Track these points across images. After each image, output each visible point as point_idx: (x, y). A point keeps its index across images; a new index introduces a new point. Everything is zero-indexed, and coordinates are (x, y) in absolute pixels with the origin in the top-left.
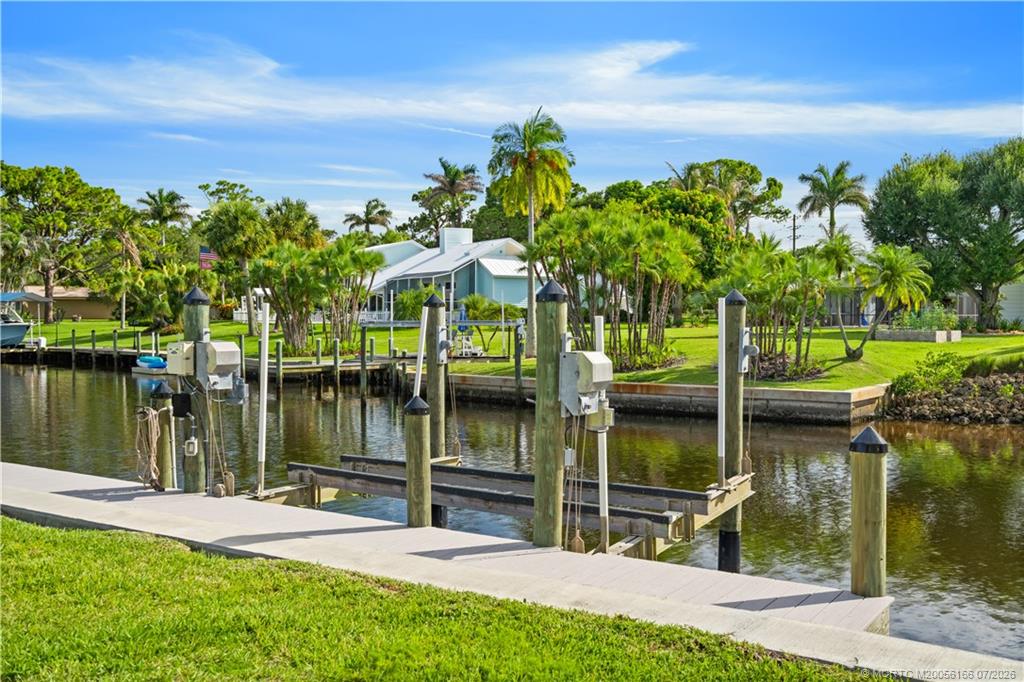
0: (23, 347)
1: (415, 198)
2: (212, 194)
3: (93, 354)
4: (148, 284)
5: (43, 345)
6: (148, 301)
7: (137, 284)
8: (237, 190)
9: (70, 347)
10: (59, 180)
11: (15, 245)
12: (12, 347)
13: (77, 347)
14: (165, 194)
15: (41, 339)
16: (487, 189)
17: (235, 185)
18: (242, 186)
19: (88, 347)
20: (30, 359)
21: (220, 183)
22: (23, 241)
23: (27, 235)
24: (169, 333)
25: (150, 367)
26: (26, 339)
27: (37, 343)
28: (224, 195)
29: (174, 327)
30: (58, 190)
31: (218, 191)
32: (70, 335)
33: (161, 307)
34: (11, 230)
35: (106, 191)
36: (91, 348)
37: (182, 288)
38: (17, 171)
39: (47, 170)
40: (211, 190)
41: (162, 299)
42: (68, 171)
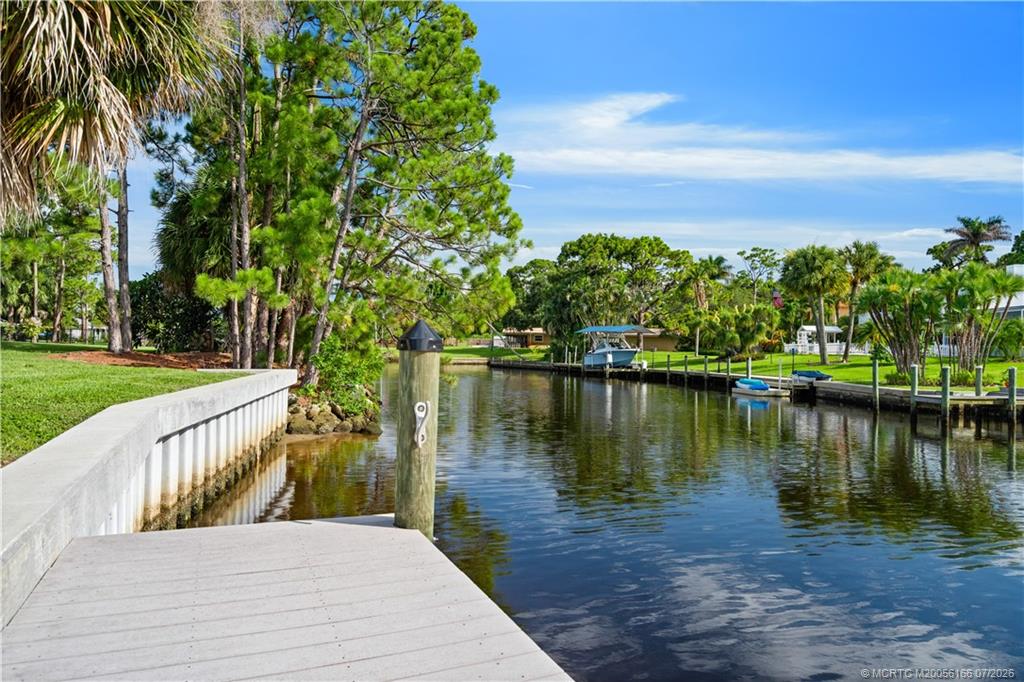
0: (631, 367)
1: (930, 251)
2: (747, 258)
3: (686, 375)
4: (722, 320)
5: (645, 366)
6: (722, 334)
7: (714, 320)
8: (767, 254)
9: (666, 369)
10: (649, 245)
11: (621, 293)
12: (623, 367)
13: (671, 369)
14: (714, 259)
15: (643, 361)
16: (1017, 237)
17: (766, 250)
18: (771, 250)
19: (681, 369)
20: (636, 377)
21: (754, 249)
22: (627, 291)
23: (630, 286)
24: (739, 361)
25: (751, 388)
26: (633, 362)
27: (640, 365)
28: (757, 258)
29: (743, 356)
30: (650, 253)
31: (752, 256)
32: (666, 360)
33: (733, 339)
34: (618, 283)
35: (684, 252)
36: (683, 370)
37: (750, 323)
38: (622, 241)
39: (642, 239)
40: (746, 255)
41: (732, 332)
42: (656, 239)
